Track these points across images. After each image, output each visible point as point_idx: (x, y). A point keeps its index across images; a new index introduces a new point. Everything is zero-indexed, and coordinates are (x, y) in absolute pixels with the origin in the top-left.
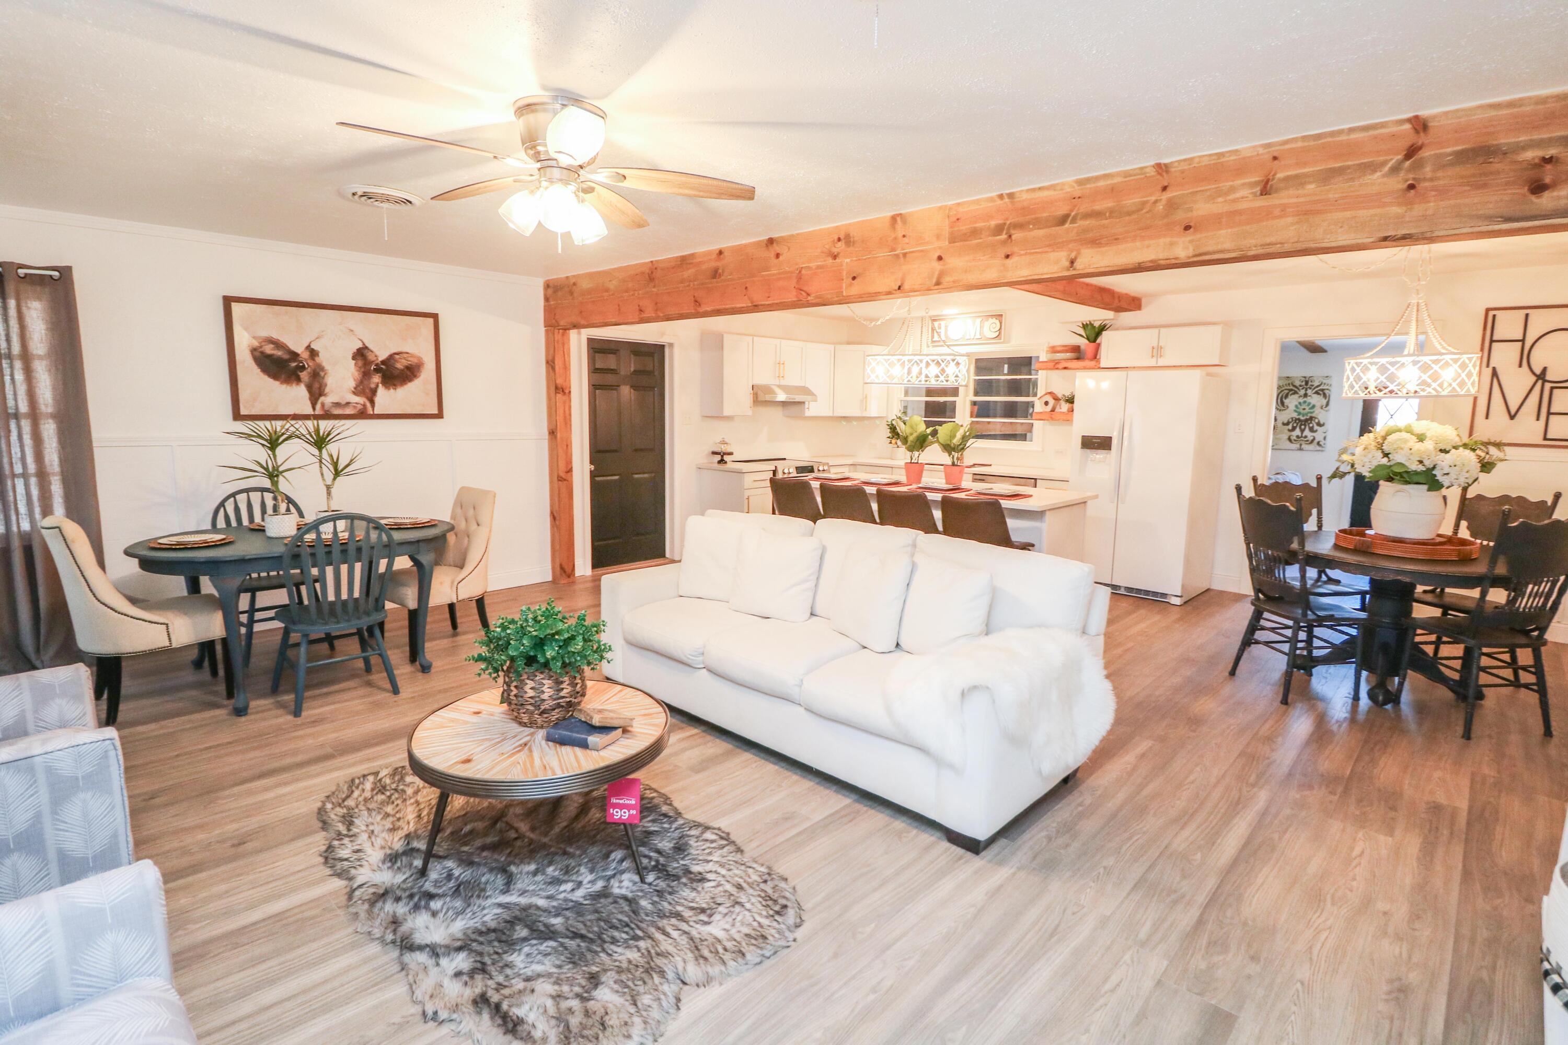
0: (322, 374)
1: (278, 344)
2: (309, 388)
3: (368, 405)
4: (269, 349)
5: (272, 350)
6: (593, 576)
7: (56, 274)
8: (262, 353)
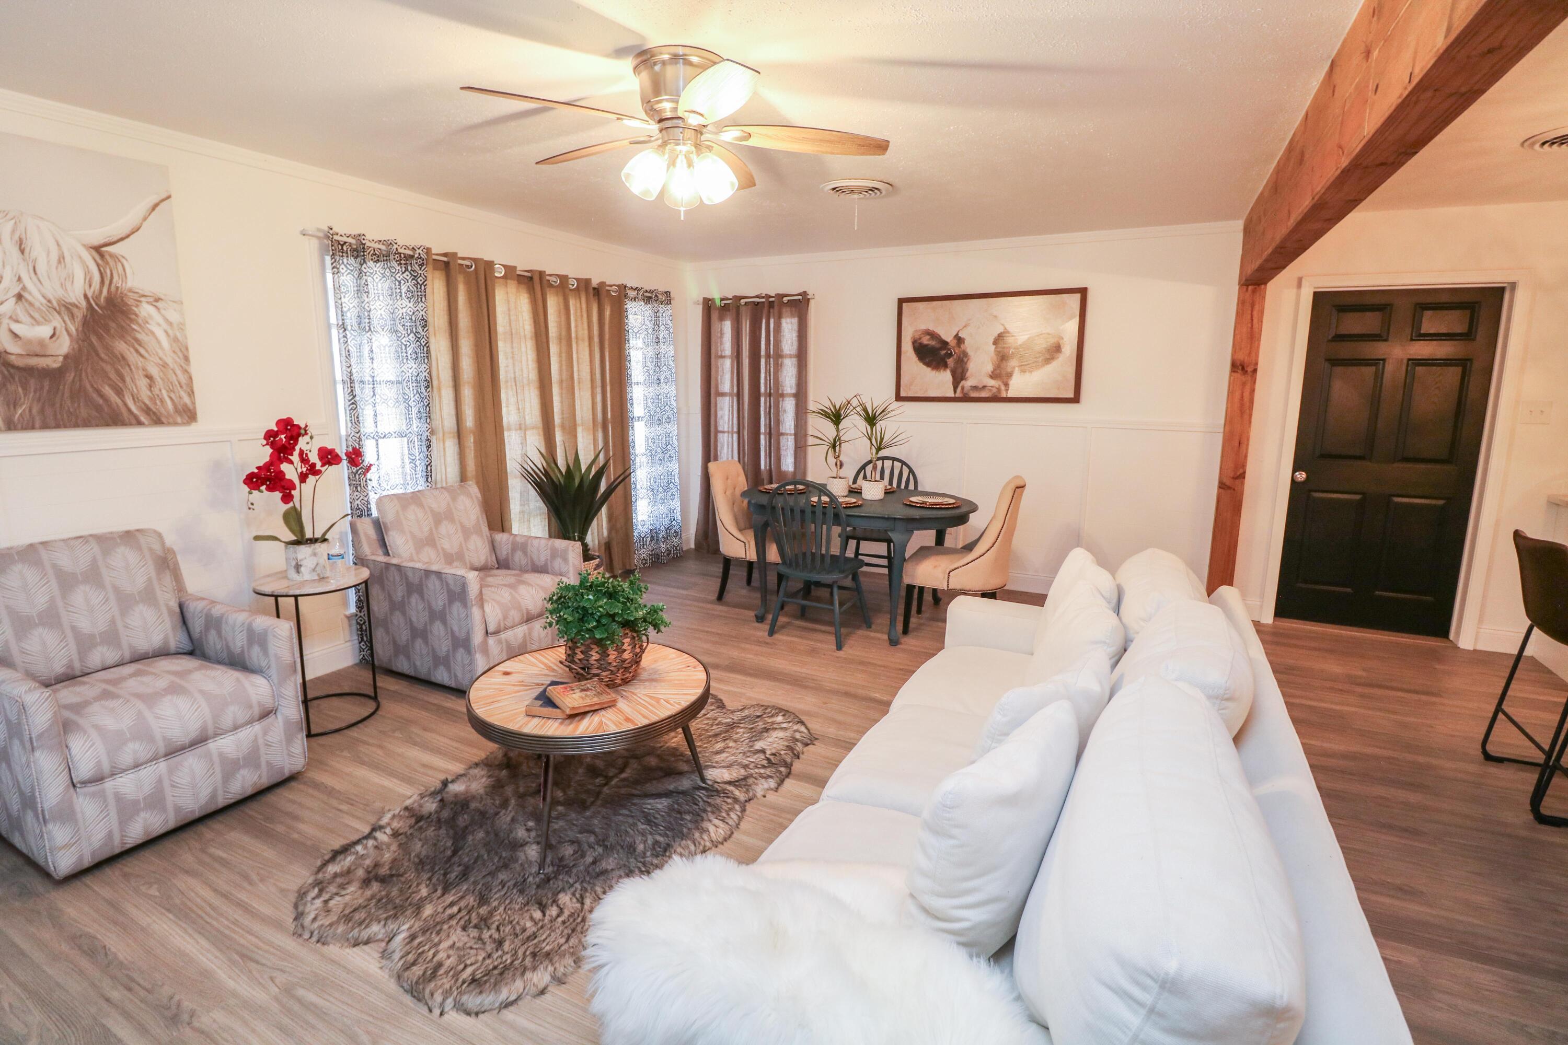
0: (965, 360)
1: (932, 335)
2: (954, 374)
3: (1003, 388)
4: (926, 340)
5: (929, 340)
6: (1274, 626)
7: (800, 297)
8: (921, 344)
